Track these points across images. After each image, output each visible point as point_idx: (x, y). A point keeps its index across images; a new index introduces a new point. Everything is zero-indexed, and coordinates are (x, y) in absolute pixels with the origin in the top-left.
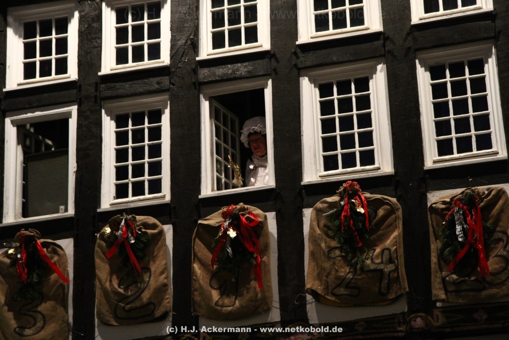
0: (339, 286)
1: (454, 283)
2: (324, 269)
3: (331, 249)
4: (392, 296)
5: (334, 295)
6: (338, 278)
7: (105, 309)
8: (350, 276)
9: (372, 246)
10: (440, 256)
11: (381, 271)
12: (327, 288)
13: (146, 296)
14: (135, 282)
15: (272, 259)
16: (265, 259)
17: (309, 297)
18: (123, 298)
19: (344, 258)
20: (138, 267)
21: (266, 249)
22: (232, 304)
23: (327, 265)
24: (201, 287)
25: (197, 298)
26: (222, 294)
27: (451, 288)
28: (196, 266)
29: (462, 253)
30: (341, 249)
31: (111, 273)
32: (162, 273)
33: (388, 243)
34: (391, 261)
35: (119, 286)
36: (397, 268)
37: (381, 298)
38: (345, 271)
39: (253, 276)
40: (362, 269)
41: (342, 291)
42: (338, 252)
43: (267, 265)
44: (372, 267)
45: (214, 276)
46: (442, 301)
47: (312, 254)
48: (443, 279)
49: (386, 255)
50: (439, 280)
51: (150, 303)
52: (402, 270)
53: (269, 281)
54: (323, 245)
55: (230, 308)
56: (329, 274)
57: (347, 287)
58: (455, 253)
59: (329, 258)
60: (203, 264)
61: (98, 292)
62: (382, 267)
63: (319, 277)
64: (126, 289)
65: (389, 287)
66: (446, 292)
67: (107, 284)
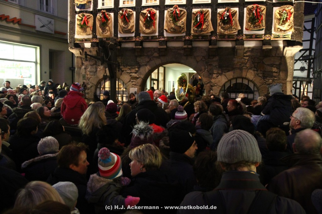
0: (171, 29)
1: (196, 30)
2: (168, 25)
3: (170, 20)
4: (182, 32)
5: (170, 31)
6: (171, 27)
7: (120, 30)
8: (174, 27)
9: (179, 20)
10: (194, 24)
11: (181, 26)
12: (169, 29)
13: (129, 27)
14: (127, 24)
15: (157, 22)
16: (156, 21)
17: (165, 31)
18: (124, 28)
19: (173, 23)
20: (128, 21)
21: (156, 19)
22: (148, 31)
23: (169, 24)
24: (141, 27)
25: (140, 29)
26: (146, 28)
27: (195, 31)
28: (140, 22)
29: (198, 24)
30: (172, 20)
31: (122, 22)
32: (133, 23)
33: (183, 20)
34: (183, 24)
35: (124, 25)
36: (184, 26)
37: (180, 32)
38: (173, 26)
39: (153, 25)
40: (177, 26)
41: (172, 30)
42: (172, 21)
43: (156, 23)
44: (179, 25)
45: (144, 24)
46: (193, 34)
47: (166, 21)
48: (194, 29)
49: (182, 23)
50: (193, 29)
51: (130, 29)
52: (185, 26)
53: (156, 26)
54: (169, 19)
55: (147, 32)
56: (169, 26)
57: (173, 29)
58: (197, 24)
59: (170, 22)
60: (142, 21)
61: (119, 26)
62: (181, 25)
63: (167, 26)
64: (125, 25)
65: (182, 30)
66: (194, 32)
67: (121, 24)
